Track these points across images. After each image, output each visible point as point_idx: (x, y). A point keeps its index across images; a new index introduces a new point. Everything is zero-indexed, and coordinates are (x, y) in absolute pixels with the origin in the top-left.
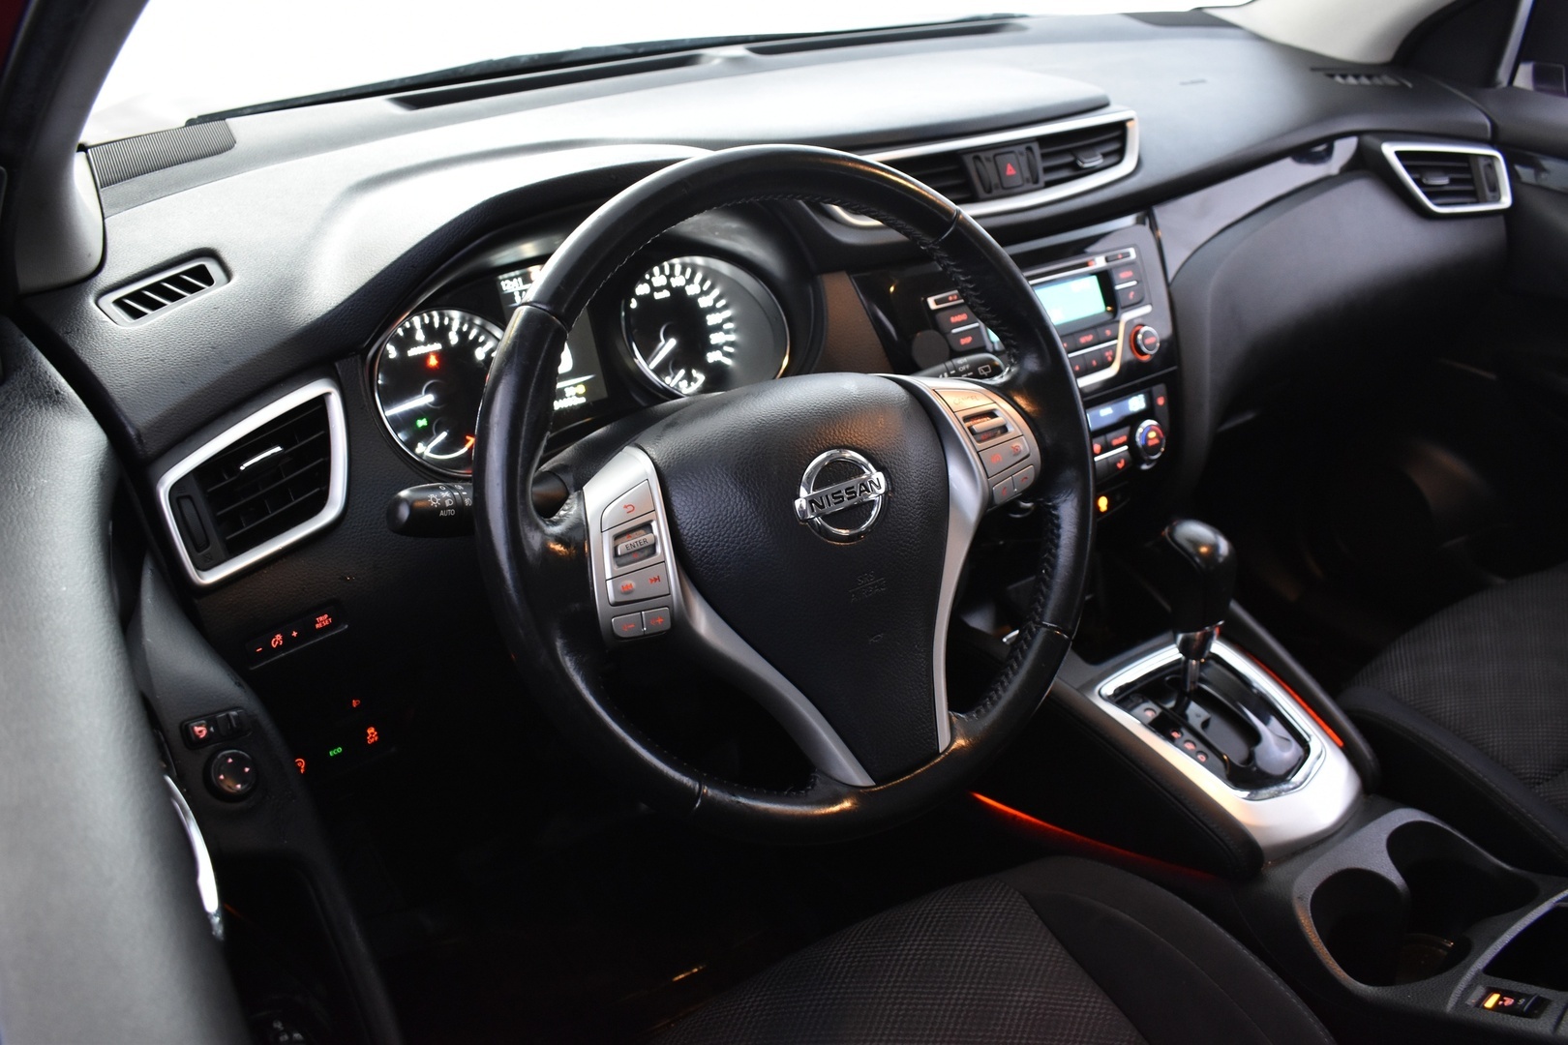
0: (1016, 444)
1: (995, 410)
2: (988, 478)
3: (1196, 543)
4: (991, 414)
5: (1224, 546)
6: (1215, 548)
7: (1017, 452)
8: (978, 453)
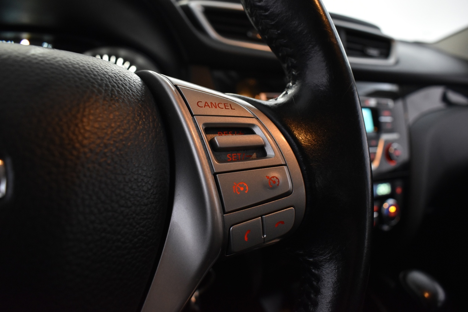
0: (274, 174)
1: (253, 125)
2: (224, 211)
3: (422, 288)
4: (248, 130)
5: (441, 295)
6: (434, 295)
7: (272, 184)
8: (215, 175)
